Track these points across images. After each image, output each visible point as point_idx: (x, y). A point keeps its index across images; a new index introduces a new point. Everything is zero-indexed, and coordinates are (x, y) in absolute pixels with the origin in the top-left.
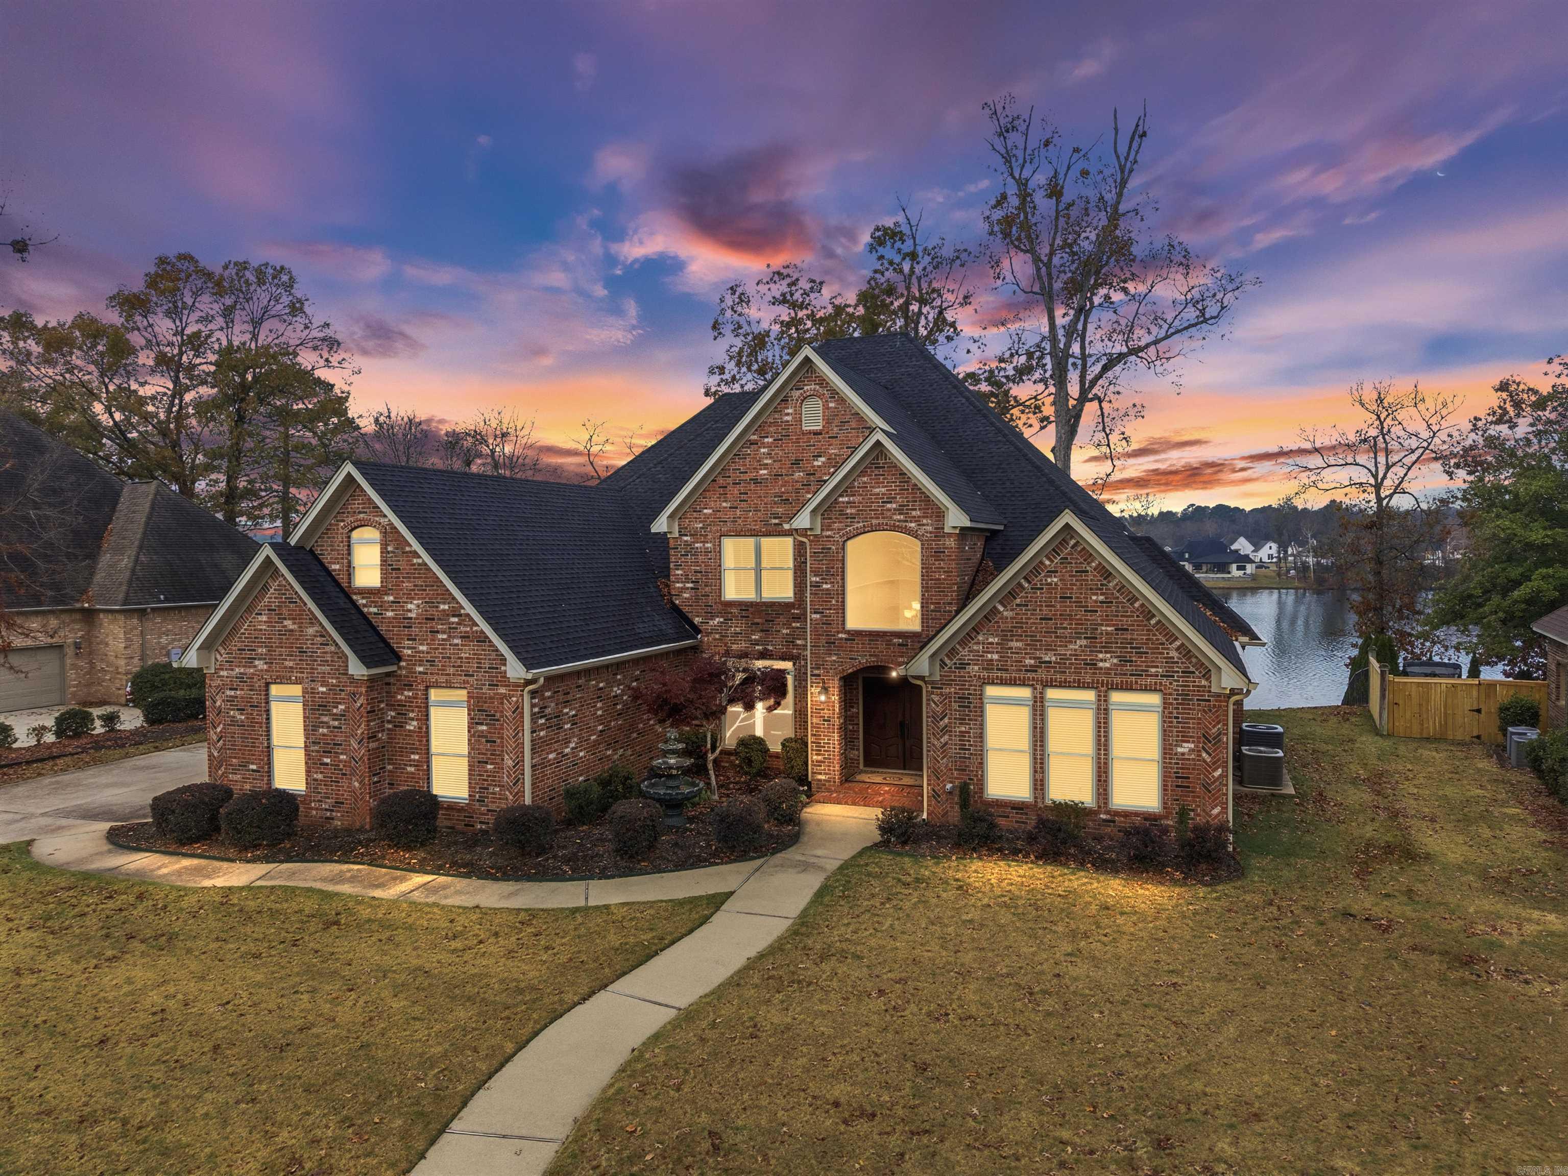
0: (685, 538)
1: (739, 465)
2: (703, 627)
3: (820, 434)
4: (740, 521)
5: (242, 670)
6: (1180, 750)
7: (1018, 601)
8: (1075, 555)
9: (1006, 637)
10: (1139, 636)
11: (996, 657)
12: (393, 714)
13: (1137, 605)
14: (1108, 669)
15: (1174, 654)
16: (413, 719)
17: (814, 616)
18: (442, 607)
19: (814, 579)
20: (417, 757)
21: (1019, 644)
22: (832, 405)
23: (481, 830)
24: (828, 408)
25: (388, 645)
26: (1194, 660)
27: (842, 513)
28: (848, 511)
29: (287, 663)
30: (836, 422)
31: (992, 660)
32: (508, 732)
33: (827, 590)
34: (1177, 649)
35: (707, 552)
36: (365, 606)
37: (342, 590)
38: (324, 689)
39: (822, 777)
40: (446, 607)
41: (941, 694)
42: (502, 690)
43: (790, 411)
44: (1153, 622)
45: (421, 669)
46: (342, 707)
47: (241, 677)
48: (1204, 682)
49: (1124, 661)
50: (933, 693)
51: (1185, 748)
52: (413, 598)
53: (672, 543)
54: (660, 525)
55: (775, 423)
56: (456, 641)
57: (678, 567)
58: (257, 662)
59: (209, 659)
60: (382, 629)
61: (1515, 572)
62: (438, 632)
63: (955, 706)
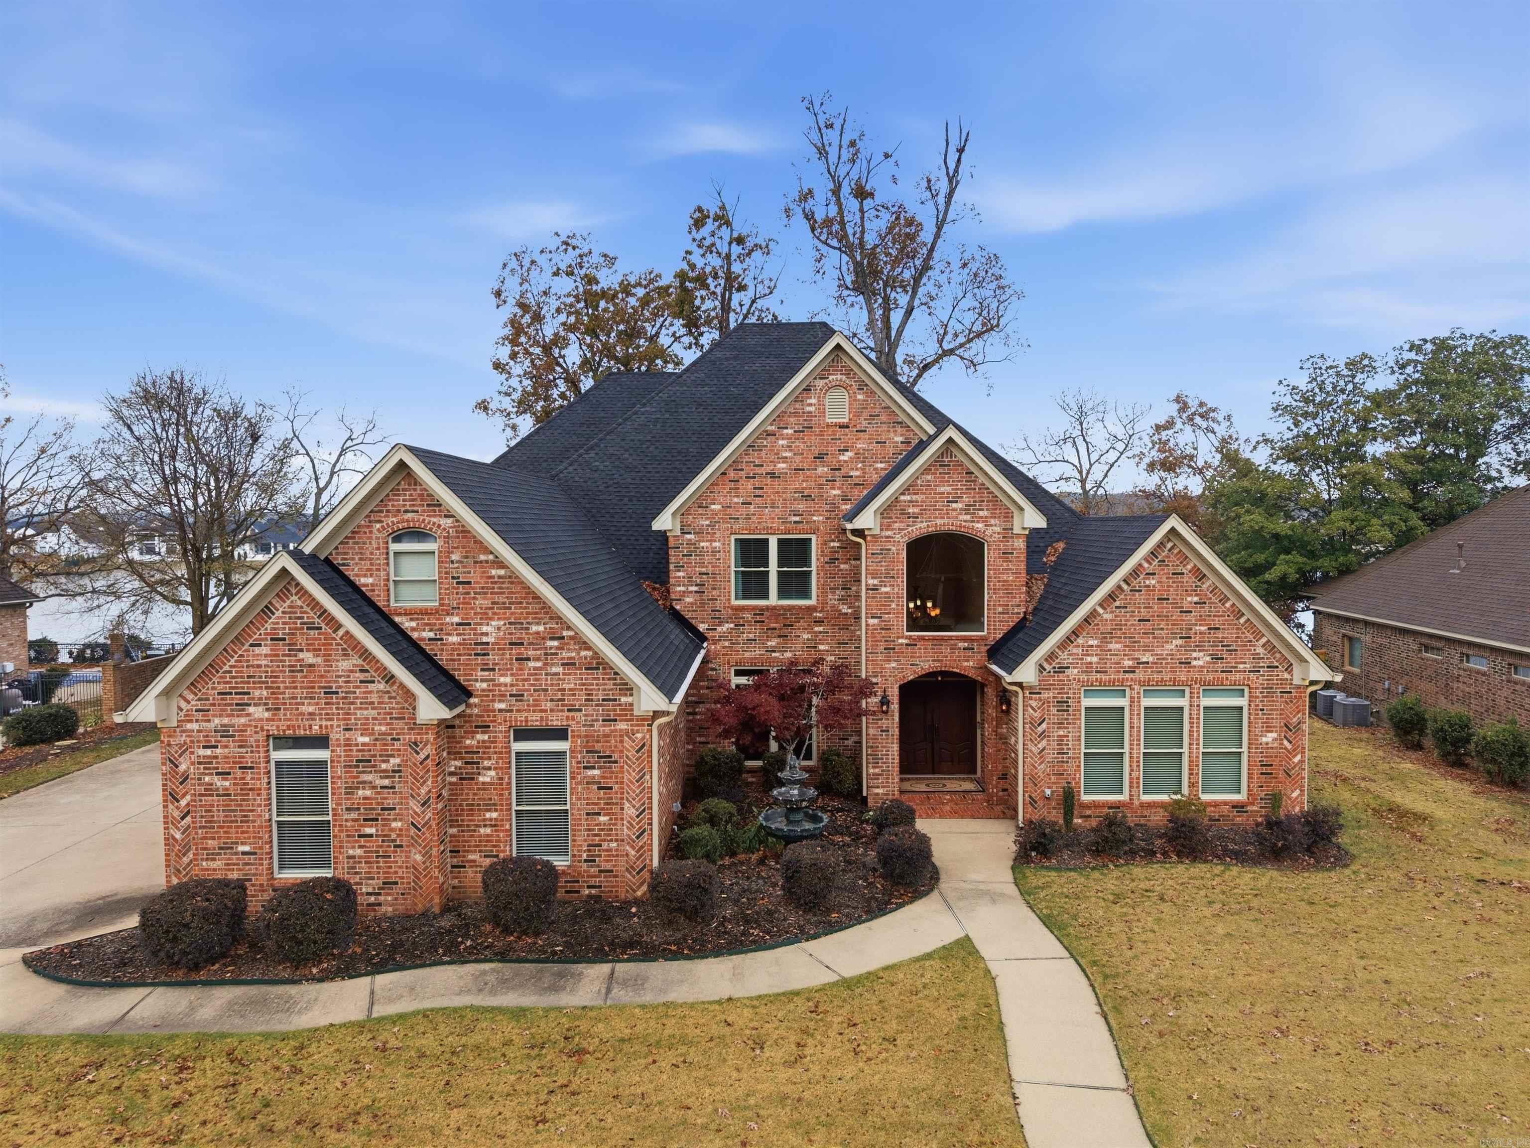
0: (688, 536)
1: (754, 457)
2: (709, 635)
3: (848, 427)
4: (754, 518)
5: (226, 721)
6: (1264, 740)
7: (1117, 603)
8: (1172, 558)
9: (1106, 638)
10: (1229, 634)
11: (1095, 659)
12: (458, 763)
13: (1228, 605)
14: (1202, 667)
15: (1260, 650)
16: (489, 769)
17: (872, 621)
18: (534, 628)
19: (871, 582)
20: (495, 815)
21: (1118, 646)
22: (860, 397)
23: (590, 896)
24: (855, 400)
25: (451, 678)
26: (1278, 655)
27: (903, 512)
28: (910, 511)
29: (304, 709)
30: (865, 414)
31: (1091, 663)
32: (630, 775)
33: (887, 593)
34: (1263, 646)
35: (714, 551)
36: (413, 629)
37: (378, 610)
38: (366, 739)
39: (880, 791)
40: (541, 628)
41: (1040, 700)
42: (622, 726)
43: (813, 401)
44: (1242, 620)
45: (502, 706)
46: (397, 761)
47: (224, 732)
48: (1286, 676)
49: (1216, 658)
50: (1031, 699)
51: (1270, 737)
52: (491, 619)
53: (672, 542)
54: (664, 522)
55: (796, 414)
56: (554, 670)
57: (679, 568)
58: (251, 709)
59: (168, 707)
60: (443, 658)
61: (1260, 558)
62: (528, 659)
63: (1054, 710)
